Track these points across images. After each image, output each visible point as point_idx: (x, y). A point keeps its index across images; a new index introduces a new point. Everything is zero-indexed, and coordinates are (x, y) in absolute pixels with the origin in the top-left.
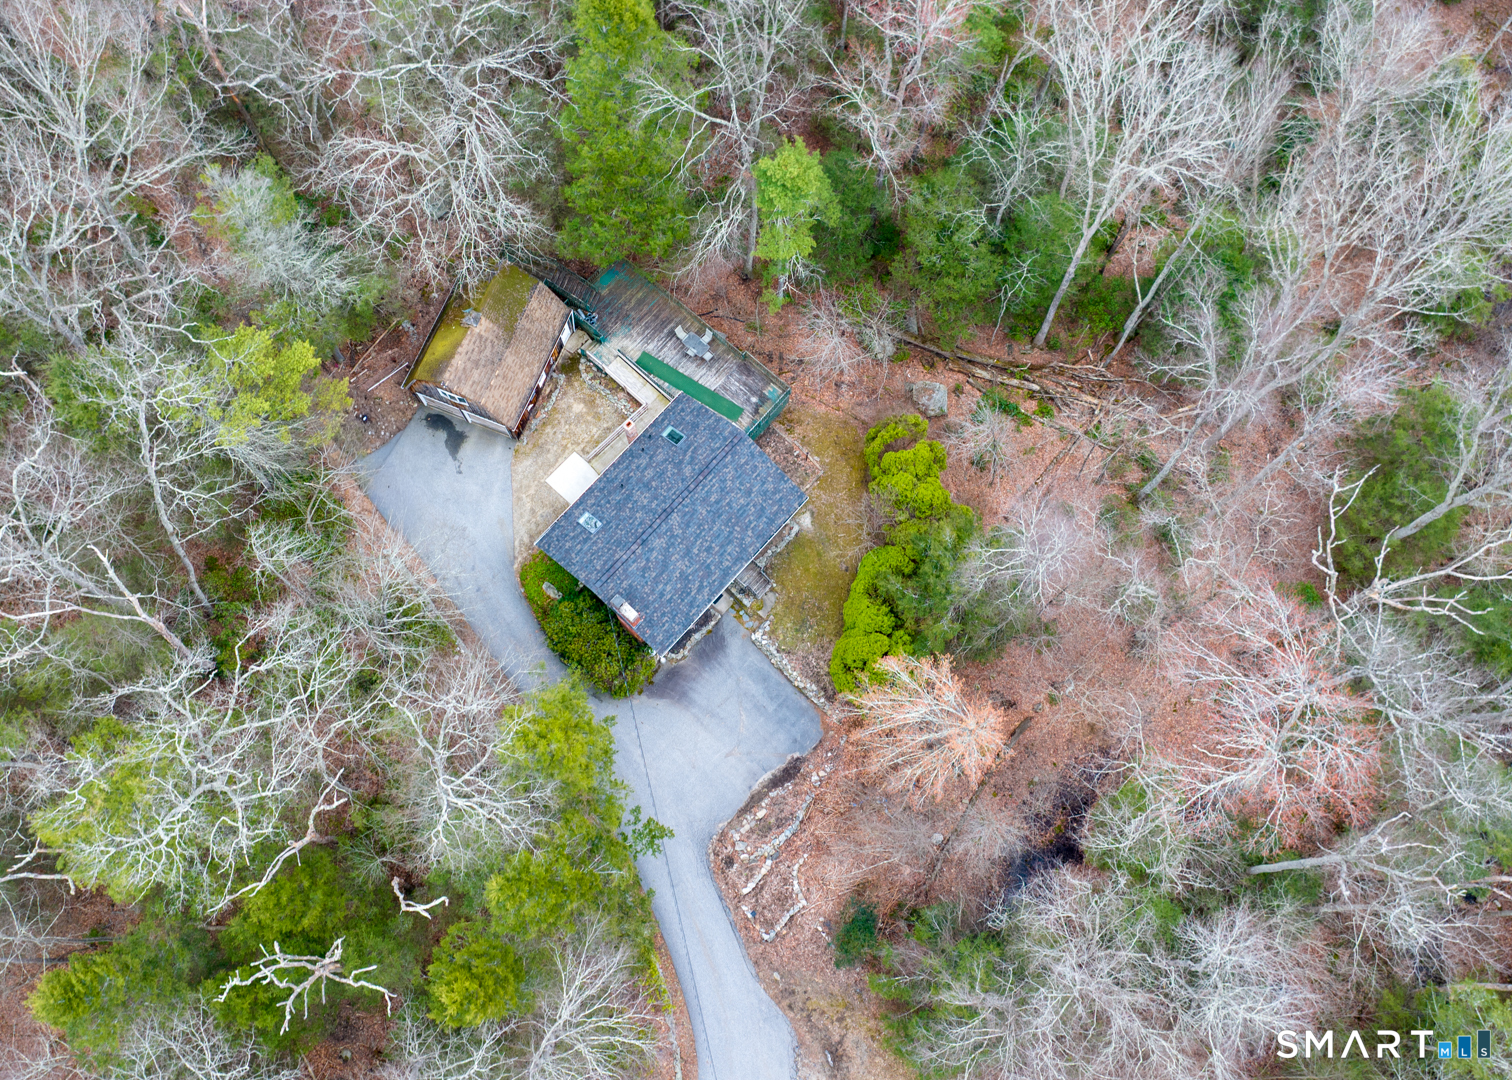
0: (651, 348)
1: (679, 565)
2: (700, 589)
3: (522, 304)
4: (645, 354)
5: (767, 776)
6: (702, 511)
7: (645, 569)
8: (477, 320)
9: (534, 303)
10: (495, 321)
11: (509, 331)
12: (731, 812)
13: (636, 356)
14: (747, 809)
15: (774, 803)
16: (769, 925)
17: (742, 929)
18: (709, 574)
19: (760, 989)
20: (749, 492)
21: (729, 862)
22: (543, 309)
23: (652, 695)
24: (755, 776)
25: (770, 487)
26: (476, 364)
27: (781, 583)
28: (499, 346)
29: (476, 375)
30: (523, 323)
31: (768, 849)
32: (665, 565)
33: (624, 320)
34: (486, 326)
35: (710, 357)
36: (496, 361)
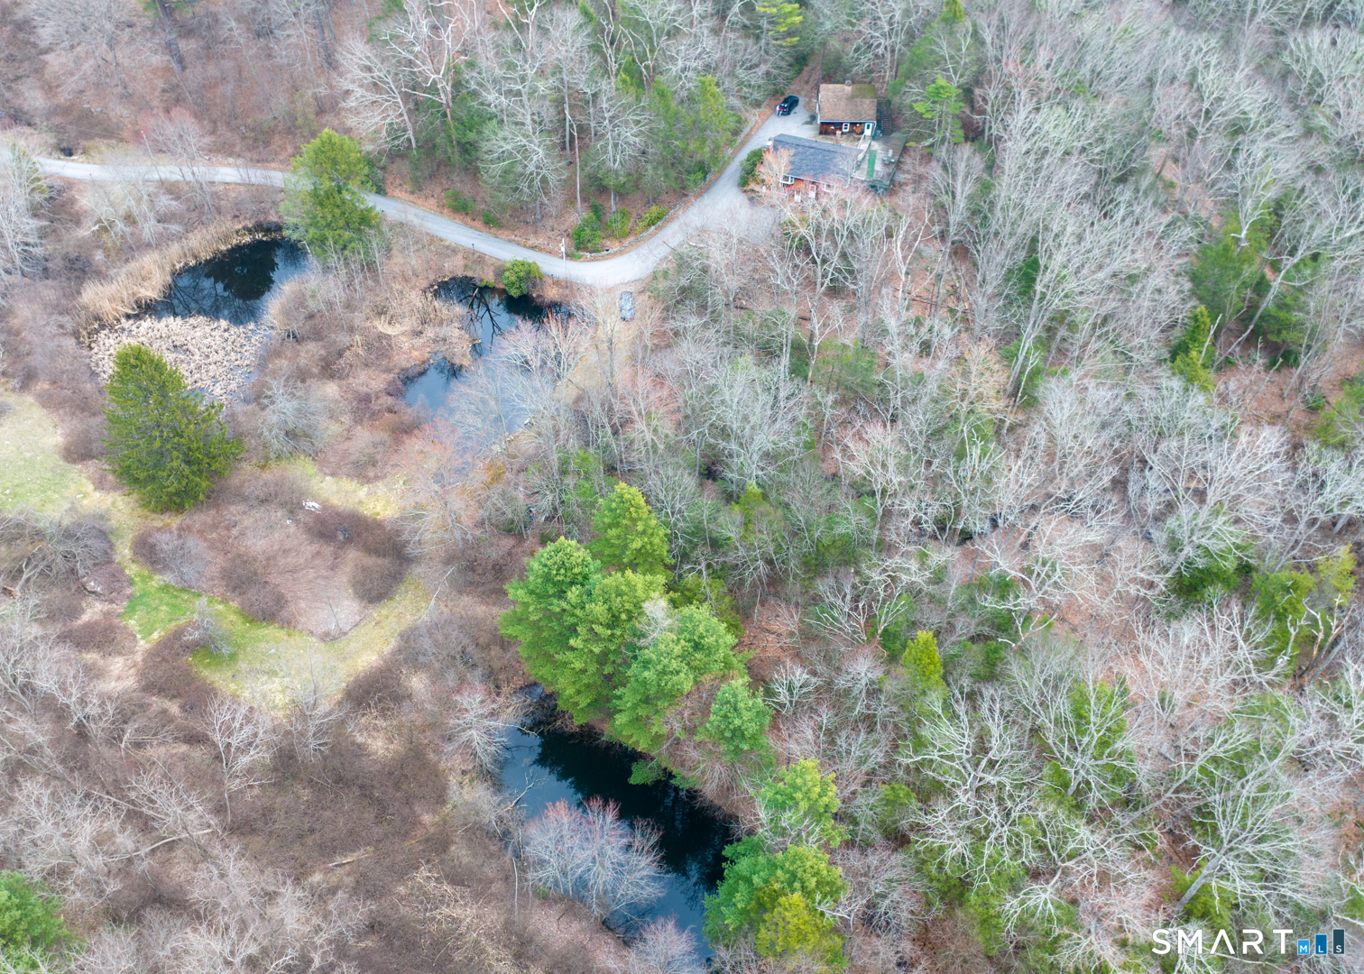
0: (879, 151)
1: (796, 159)
3: (864, 98)
4: (875, 150)
8: (848, 86)
9: (867, 101)
10: (852, 93)
11: (851, 98)
13: (872, 148)
22: (868, 109)
26: (834, 95)
28: (846, 99)
29: (831, 97)
30: (858, 100)
33: (886, 143)
34: (848, 89)
35: (887, 164)
36: (840, 99)
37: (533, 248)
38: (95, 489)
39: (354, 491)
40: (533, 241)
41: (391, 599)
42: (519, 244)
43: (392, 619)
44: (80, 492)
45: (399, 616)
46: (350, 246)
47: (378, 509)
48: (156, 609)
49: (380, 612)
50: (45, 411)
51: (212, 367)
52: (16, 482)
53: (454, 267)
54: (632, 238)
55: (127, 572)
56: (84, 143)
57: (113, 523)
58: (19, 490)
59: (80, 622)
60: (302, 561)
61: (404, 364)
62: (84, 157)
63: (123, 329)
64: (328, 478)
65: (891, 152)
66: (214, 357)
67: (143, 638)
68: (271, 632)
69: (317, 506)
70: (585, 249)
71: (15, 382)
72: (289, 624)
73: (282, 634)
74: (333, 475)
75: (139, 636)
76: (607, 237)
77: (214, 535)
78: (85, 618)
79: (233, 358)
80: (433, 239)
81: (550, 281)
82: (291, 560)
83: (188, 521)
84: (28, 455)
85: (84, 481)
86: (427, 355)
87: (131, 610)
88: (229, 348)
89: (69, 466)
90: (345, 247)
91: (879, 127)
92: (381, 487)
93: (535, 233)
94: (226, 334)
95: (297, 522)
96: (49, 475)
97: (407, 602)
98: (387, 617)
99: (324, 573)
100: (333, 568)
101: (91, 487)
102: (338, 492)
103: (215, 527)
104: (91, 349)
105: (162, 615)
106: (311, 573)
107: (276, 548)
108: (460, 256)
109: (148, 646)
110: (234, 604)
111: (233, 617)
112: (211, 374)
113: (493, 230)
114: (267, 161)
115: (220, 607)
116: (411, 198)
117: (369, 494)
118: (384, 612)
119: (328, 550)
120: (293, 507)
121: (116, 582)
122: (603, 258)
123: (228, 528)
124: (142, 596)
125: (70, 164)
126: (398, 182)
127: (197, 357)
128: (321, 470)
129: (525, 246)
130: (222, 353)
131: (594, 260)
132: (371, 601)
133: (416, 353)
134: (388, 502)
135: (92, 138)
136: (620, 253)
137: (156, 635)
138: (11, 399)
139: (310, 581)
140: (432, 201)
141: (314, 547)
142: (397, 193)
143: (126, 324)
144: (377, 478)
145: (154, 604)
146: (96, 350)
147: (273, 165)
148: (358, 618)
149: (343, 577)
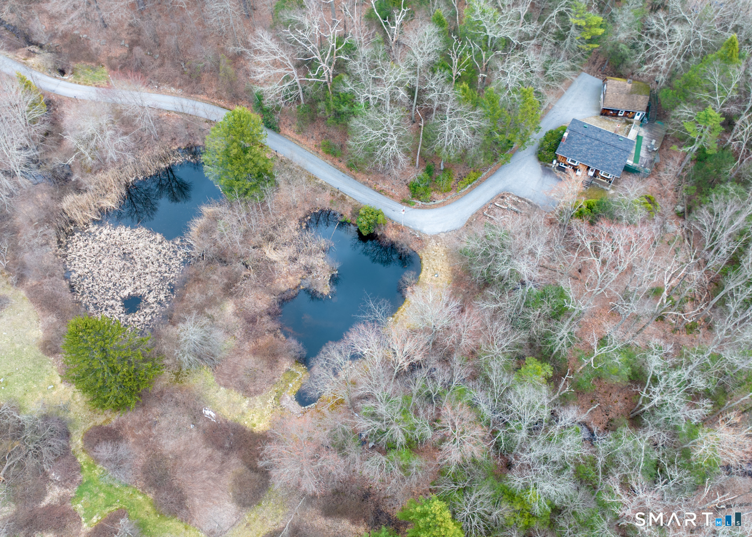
0: (645, 138)
1: (584, 148)
2: (579, 156)
3: (640, 94)
4: (642, 137)
5: (530, 200)
6: (602, 149)
7: (579, 139)
8: (630, 83)
9: (642, 97)
10: (632, 88)
11: (630, 93)
12: (517, 194)
13: (640, 135)
14: (519, 198)
15: (524, 204)
16: (489, 213)
17: (485, 207)
18: (585, 157)
19: (470, 216)
20: (613, 160)
21: (503, 197)
22: (642, 101)
23: (542, 167)
24: (530, 198)
25: (618, 165)
26: (617, 87)
27: (590, 190)
28: (625, 92)
29: (614, 88)
30: (635, 96)
31: (510, 206)
32: (582, 144)
33: (650, 130)
34: (629, 86)
35: (650, 151)
36: (621, 93)
37: (380, 191)
38: (61, 382)
39: (240, 403)
40: (381, 185)
41: (259, 504)
42: (371, 187)
43: (258, 523)
44: (51, 384)
45: (263, 520)
46: (250, 193)
47: (255, 421)
48: (96, 495)
49: (249, 515)
50: (32, 306)
51: (148, 277)
52: (8, 371)
53: (323, 201)
54: (453, 194)
55: (79, 459)
56: (72, 64)
57: (72, 415)
58: (10, 379)
59: (43, 504)
60: (199, 462)
61: (283, 288)
62: (72, 78)
63: (90, 233)
64: (222, 388)
65: (654, 141)
66: (151, 268)
67: (86, 522)
68: (175, 523)
69: (213, 415)
70: (418, 198)
71: (12, 279)
72: (187, 520)
73: (181, 527)
74: (225, 386)
75: (83, 519)
76: (435, 190)
77: (140, 433)
78: (47, 501)
79: (164, 270)
80: (311, 178)
81: (391, 224)
82: (191, 461)
83: (123, 418)
84: (18, 346)
85: (55, 373)
86: (299, 281)
87: (80, 494)
88: (161, 260)
89: (46, 358)
90: (246, 193)
91: (647, 115)
92: (258, 400)
93: (384, 179)
94: (160, 246)
95: (198, 427)
96: (30, 366)
97: (269, 508)
98: (255, 520)
99: (214, 475)
100: (220, 472)
101: (59, 379)
102: (228, 402)
103: (141, 425)
104: (68, 248)
105: (100, 501)
106: (205, 474)
107: (182, 448)
108: (328, 192)
109: (89, 529)
110: (150, 496)
111: (148, 508)
112: (148, 283)
113: (353, 172)
114: (197, 93)
115: (140, 498)
116: (297, 137)
117: (249, 406)
118: (253, 516)
119: (219, 454)
120: (196, 415)
121: (71, 470)
122: (431, 208)
123: (150, 428)
124: (88, 482)
125: (63, 83)
126: (289, 122)
127: (139, 267)
128: (217, 381)
129: (375, 190)
130: (156, 264)
131: (424, 207)
132: (244, 506)
133: (291, 278)
134: (262, 416)
135: (79, 61)
136: (444, 204)
137: (95, 520)
138: (9, 292)
139: (204, 481)
140: (312, 142)
141: (209, 451)
142: (288, 132)
143: (93, 228)
144: (257, 392)
145: (95, 490)
146: (70, 251)
147: (202, 97)
148: (235, 520)
149: (227, 480)
